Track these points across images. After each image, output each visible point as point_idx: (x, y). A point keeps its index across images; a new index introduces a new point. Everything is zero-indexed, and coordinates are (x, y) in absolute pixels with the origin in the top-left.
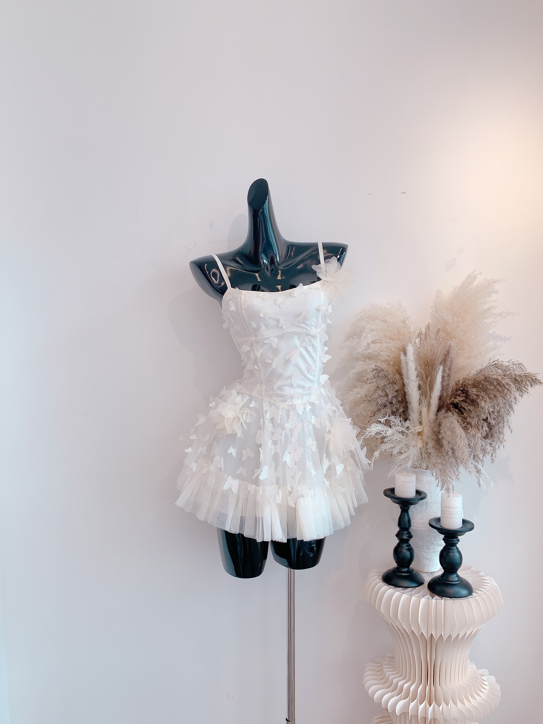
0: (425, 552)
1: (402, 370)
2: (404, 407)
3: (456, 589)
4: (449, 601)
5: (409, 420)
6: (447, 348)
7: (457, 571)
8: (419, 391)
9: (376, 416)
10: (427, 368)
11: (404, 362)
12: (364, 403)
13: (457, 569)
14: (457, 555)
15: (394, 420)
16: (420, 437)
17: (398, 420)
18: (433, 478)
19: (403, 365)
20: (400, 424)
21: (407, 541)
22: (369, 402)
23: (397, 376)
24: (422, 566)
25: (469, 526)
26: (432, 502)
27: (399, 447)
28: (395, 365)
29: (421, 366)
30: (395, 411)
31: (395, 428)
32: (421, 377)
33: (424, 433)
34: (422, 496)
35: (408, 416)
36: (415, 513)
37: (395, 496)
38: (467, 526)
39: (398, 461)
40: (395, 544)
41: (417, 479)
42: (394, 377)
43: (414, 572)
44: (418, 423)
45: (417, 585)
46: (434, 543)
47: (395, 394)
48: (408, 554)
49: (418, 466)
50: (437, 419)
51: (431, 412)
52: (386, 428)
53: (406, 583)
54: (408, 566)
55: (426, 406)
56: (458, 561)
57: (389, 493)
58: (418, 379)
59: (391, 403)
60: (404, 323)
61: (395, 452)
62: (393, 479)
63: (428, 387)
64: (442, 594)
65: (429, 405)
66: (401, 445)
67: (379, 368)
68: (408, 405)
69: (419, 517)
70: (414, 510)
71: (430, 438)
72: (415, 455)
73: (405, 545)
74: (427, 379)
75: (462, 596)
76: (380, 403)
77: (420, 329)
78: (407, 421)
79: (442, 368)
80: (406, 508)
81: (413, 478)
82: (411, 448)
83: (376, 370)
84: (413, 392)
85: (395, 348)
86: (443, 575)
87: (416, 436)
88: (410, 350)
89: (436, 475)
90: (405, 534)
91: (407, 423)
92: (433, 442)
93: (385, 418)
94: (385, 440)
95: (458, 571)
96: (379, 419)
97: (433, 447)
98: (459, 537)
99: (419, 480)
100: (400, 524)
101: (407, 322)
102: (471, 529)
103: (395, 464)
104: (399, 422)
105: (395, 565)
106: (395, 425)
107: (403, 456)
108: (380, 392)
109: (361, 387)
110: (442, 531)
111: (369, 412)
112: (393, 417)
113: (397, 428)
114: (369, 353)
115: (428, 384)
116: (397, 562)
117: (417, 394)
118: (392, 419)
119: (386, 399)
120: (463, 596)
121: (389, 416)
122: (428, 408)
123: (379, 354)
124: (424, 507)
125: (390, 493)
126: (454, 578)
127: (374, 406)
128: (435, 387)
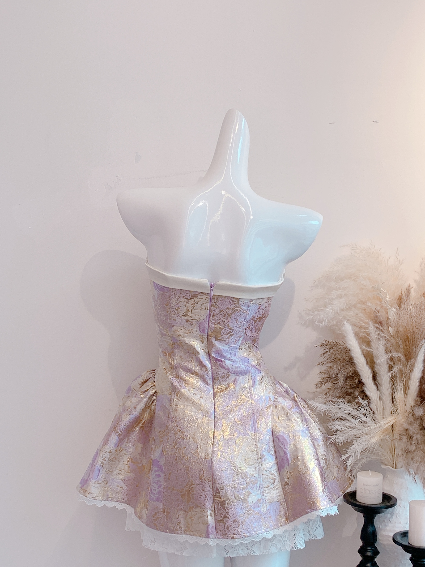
10: (407, 343)
21: (372, 559)
34: (390, 502)
37: (357, 502)
51: (409, 397)
70: (381, 520)
73: (369, 564)
80: (371, 518)
90: (369, 550)
100: (362, 537)
125: (351, 498)
128: (415, 366)
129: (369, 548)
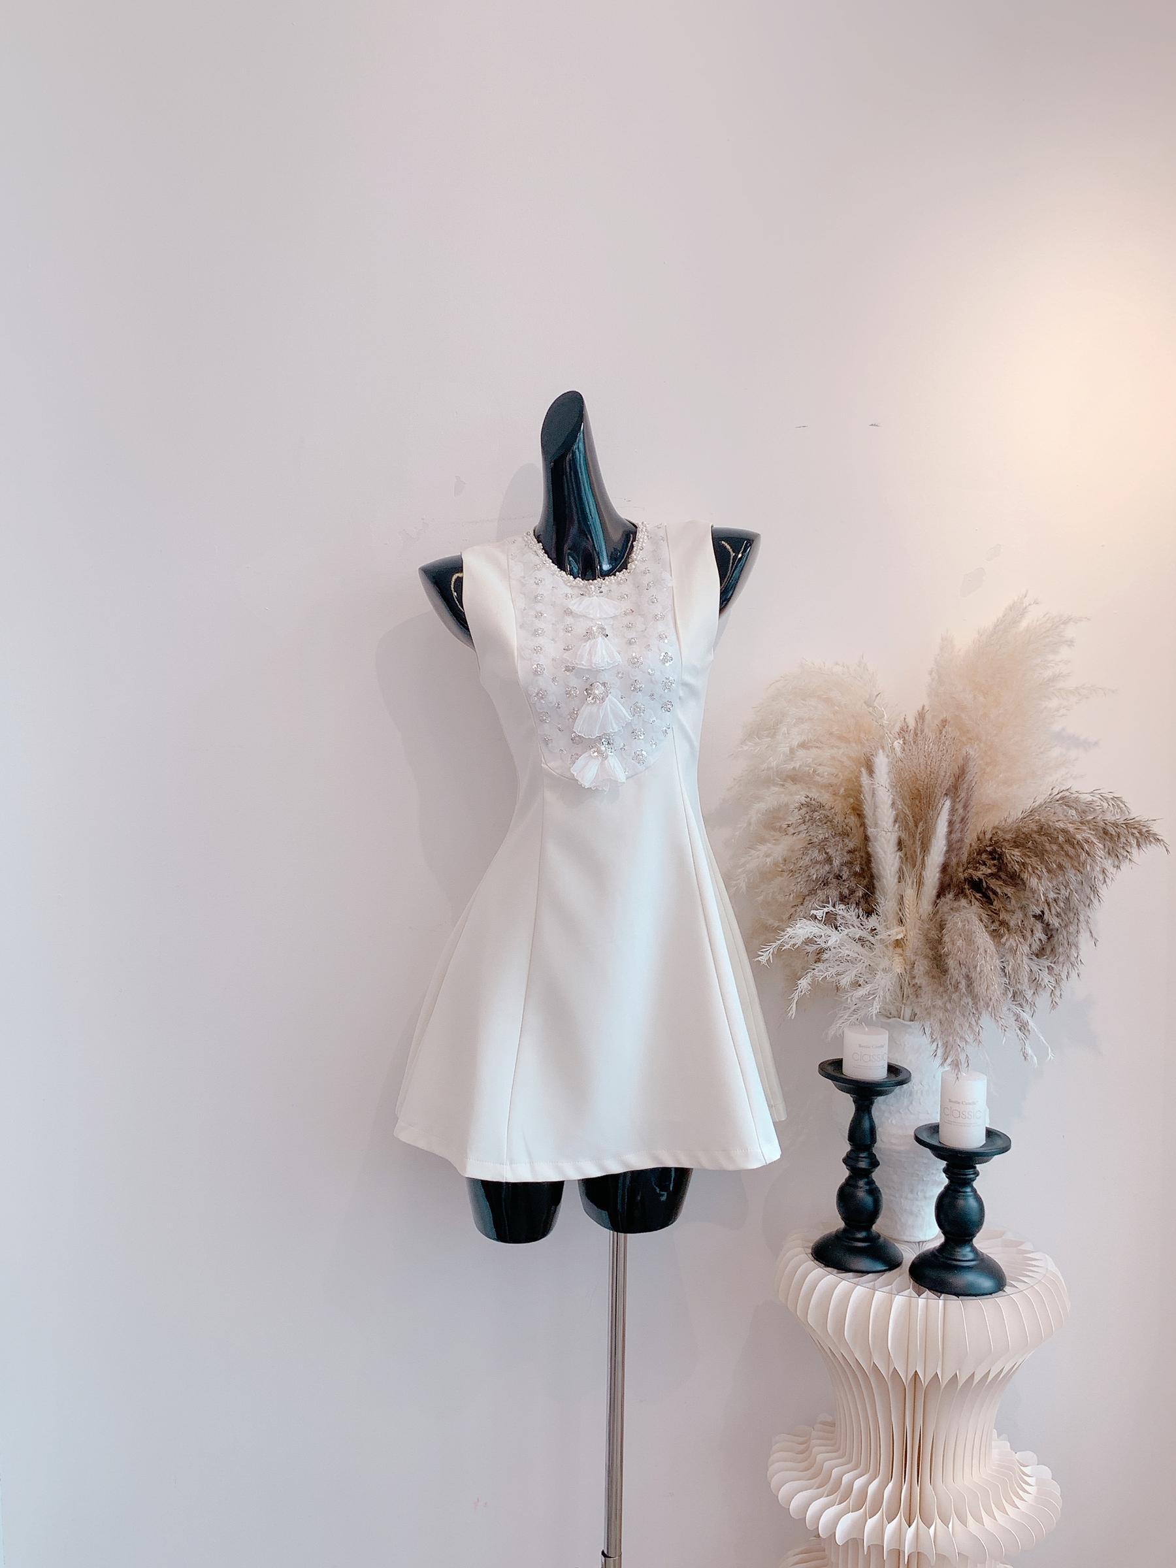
0: (906, 1198)
1: (865, 806)
2: (867, 887)
3: (970, 1278)
4: (954, 1303)
5: (877, 914)
6: (960, 762)
7: (971, 1240)
8: (899, 853)
9: (806, 903)
10: (918, 802)
11: (867, 789)
12: (781, 876)
13: (973, 1236)
14: (972, 1202)
15: (845, 914)
16: (899, 951)
17: (854, 914)
18: (925, 1040)
19: (866, 796)
20: (857, 922)
21: (866, 1174)
22: (790, 875)
23: (853, 820)
24: (898, 1227)
25: (1000, 1143)
26: (922, 1091)
27: (854, 973)
28: (849, 796)
29: (903, 798)
30: (848, 895)
31: (846, 931)
32: (904, 823)
33: (908, 944)
34: (900, 1078)
35: (875, 905)
36: (886, 1114)
37: (844, 1077)
38: (997, 1142)
39: (852, 1001)
40: (842, 1180)
41: (892, 1041)
42: (846, 821)
43: (882, 1239)
44: (895, 922)
45: (884, 1268)
46: (925, 1179)
47: (847, 858)
48: (868, 1200)
49: (894, 1013)
50: (936, 913)
51: (923, 898)
52: (829, 930)
53: (864, 1263)
54: (868, 1228)
55: (913, 884)
56: (975, 1217)
57: (830, 1070)
58: (897, 826)
59: (838, 877)
60: (869, 706)
61: (845, 981)
62: (840, 1040)
63: (918, 843)
64: (940, 1287)
65: (920, 883)
66: (860, 967)
67: (813, 802)
68: (875, 881)
69: (893, 1121)
70: (883, 1107)
71: (919, 953)
72: (889, 990)
73: (861, 1183)
74: (917, 826)
75: (982, 1292)
76: (815, 876)
77: (905, 719)
78: (873, 915)
79: (948, 804)
80: (867, 1103)
81: (883, 1037)
82: (880, 974)
83: (808, 805)
84: (885, 852)
85: (849, 758)
86: (942, 1248)
87: (891, 948)
88: (882, 763)
89: (932, 1034)
90: (863, 1158)
91: (873, 921)
92: (926, 962)
93: (826, 910)
94: (825, 956)
95: (975, 1241)
96: (812, 912)
97: (927, 973)
98: (978, 1166)
99: (896, 1043)
100: (851, 1138)
101: (876, 704)
102: (1005, 1149)
103: (845, 1009)
104: (855, 918)
105: (840, 1224)
106: (846, 925)
107: (861, 992)
108: (815, 854)
109: (774, 841)
110: (941, 1152)
111: (792, 896)
112: (842, 907)
113: (850, 930)
114: (794, 768)
115: (918, 839)
116: (843, 1219)
117: (895, 858)
118: (841, 912)
119: (827, 868)
120: (985, 1292)
121: (834, 906)
122: (919, 889)
123: (814, 771)
124: (906, 1102)
125: (833, 1069)
126: (965, 1253)
127: (802, 883)
128: (933, 845)
129: (861, 1155)
